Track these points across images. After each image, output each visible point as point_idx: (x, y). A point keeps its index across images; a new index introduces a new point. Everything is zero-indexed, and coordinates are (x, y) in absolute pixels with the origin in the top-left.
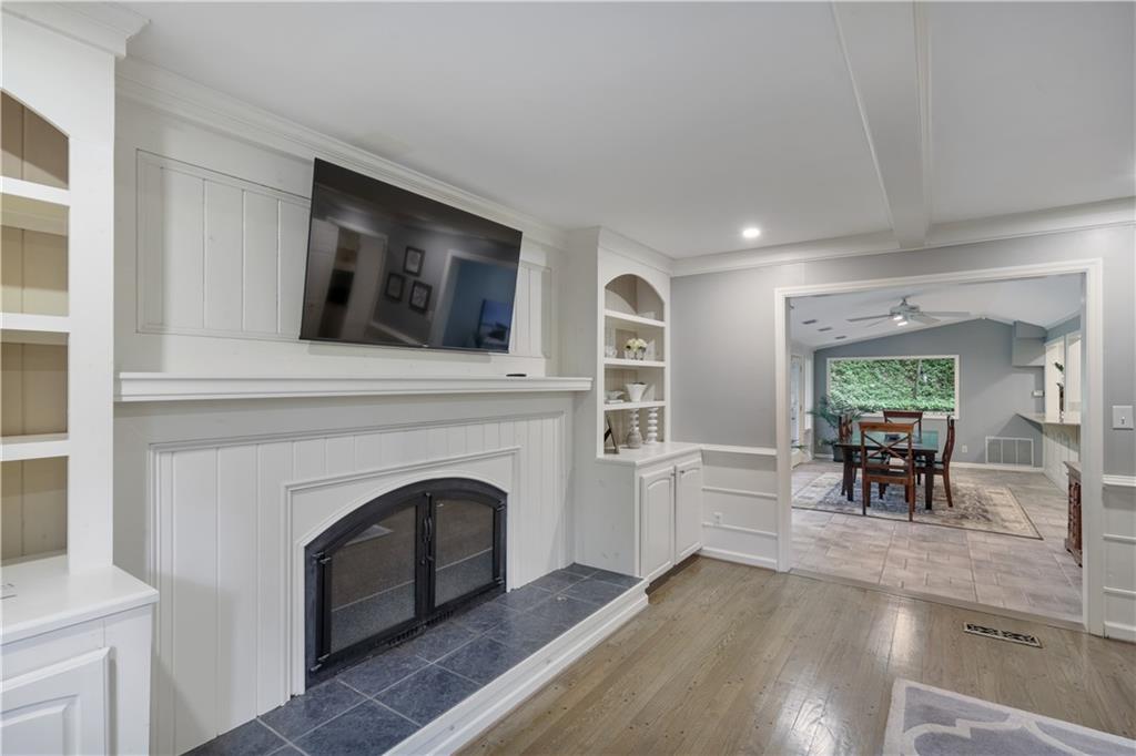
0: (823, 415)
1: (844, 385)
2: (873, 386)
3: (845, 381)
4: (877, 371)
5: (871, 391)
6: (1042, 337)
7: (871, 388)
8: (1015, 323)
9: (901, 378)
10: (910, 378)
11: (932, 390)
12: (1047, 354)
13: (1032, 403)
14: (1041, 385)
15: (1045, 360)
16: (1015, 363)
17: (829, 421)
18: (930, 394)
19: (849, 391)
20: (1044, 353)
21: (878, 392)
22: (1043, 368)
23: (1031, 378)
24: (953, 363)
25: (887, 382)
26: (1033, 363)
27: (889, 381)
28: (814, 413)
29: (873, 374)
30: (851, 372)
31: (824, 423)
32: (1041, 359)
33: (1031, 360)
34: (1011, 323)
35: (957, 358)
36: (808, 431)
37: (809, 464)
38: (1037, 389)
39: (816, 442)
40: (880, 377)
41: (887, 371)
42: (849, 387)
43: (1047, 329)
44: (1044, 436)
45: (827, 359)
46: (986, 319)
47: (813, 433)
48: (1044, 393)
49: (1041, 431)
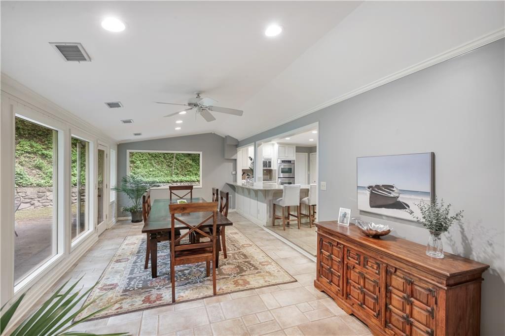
0: (124, 190)
1: (136, 169)
2: (151, 169)
3: (136, 167)
4: (153, 161)
5: (150, 173)
6: (237, 144)
7: (150, 171)
8: (226, 137)
9: (165, 166)
10: (169, 166)
11: (178, 172)
12: (238, 153)
13: (232, 177)
14: (235, 169)
15: (237, 156)
16: (226, 157)
17: (128, 194)
18: (177, 174)
19: (138, 173)
21: (153, 173)
22: (236, 160)
23: (231, 164)
24: (199, 156)
25: (158, 168)
26: (233, 158)
27: (159, 167)
28: (117, 189)
29: (151, 163)
30: (139, 162)
31: (125, 195)
32: (235, 155)
33: (232, 156)
34: (224, 137)
35: (201, 153)
36: (113, 202)
37: (113, 228)
38: (234, 170)
39: (118, 209)
40: (154, 165)
41: (158, 162)
42: (139, 170)
43: (239, 140)
44: (236, 193)
45: (127, 150)
46: (214, 134)
47: (116, 203)
48: (236, 172)
49: (235, 191)
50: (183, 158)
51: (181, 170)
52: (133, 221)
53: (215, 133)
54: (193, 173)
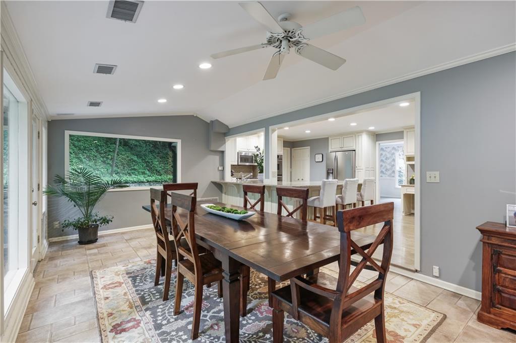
6: (226, 132)
8: (212, 122)
9: (99, 162)
11: (119, 170)
12: (226, 143)
13: (218, 174)
14: (222, 163)
15: (225, 148)
16: (212, 148)
20: (225, 143)
22: (223, 152)
23: (217, 158)
26: (221, 149)
32: (223, 147)
33: (219, 147)
34: (209, 122)
35: (179, 142)
36: (44, 215)
38: (220, 166)
39: (50, 225)
43: (230, 127)
44: (223, 195)
45: (66, 131)
46: (196, 116)
47: (47, 215)
48: (223, 168)
49: (222, 192)
50: (123, 153)
51: (122, 168)
52: (81, 242)
53: (198, 116)
54: (139, 172)
